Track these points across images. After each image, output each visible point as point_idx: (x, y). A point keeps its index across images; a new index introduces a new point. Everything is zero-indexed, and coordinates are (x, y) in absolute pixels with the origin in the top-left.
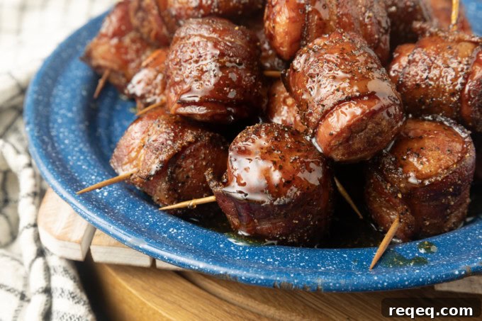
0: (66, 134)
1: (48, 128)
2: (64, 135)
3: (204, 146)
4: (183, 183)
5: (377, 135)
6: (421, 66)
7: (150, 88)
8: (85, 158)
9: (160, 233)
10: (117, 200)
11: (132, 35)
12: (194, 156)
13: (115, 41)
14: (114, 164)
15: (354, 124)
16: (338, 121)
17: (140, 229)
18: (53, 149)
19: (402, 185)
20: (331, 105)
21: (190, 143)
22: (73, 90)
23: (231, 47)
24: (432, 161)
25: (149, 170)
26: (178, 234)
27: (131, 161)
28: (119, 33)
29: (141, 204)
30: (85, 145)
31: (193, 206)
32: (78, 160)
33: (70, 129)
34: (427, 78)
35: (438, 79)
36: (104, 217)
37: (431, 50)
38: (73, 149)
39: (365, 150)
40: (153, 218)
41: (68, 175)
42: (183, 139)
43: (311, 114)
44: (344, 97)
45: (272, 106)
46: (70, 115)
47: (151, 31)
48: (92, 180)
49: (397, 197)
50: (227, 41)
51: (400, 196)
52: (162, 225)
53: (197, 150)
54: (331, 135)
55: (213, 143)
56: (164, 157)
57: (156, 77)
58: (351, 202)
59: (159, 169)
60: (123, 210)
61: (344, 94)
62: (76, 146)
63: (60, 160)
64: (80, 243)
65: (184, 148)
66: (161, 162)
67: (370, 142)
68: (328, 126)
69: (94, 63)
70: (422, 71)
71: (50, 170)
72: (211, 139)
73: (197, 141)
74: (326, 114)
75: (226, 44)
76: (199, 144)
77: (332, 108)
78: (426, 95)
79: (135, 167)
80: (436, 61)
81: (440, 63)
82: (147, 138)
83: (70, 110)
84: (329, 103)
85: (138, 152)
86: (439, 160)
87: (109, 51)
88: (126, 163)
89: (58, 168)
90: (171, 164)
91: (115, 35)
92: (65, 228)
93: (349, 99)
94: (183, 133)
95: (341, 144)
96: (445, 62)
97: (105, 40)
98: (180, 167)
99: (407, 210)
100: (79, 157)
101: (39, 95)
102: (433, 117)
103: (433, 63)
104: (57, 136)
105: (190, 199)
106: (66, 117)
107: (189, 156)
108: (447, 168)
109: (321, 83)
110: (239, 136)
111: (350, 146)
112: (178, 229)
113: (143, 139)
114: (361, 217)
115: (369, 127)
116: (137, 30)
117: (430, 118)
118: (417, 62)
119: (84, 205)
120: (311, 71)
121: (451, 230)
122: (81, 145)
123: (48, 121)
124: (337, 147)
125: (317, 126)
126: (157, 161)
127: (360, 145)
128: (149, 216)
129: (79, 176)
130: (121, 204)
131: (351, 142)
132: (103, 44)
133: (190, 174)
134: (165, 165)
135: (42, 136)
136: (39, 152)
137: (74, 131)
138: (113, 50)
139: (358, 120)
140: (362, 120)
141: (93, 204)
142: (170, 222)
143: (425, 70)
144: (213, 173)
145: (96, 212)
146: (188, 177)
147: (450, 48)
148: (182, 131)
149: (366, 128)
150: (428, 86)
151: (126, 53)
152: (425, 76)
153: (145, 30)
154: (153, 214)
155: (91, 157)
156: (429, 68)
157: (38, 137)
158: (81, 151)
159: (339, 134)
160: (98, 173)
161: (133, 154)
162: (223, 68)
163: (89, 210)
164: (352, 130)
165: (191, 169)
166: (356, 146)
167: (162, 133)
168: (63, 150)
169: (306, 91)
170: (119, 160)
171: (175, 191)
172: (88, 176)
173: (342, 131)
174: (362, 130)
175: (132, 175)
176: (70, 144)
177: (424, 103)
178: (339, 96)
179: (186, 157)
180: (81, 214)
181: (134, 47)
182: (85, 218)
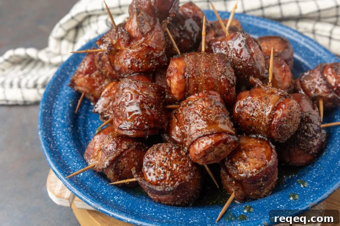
0: (61, 135)
1: (51, 131)
2: (60, 136)
3: (133, 151)
4: (122, 171)
5: (220, 153)
6: (250, 109)
7: (106, 109)
8: (71, 151)
9: (109, 199)
10: (87, 179)
11: (97, 72)
12: (127, 156)
13: (87, 76)
14: (86, 157)
15: (207, 149)
16: (199, 147)
17: (98, 197)
18: (53, 146)
19: (235, 177)
20: (196, 138)
21: (125, 150)
22: (65, 104)
23: (147, 98)
24: (251, 165)
25: (103, 165)
26: (119, 200)
27: (94, 157)
28: (89, 72)
29: (99, 181)
30: (71, 142)
31: (127, 183)
32: (67, 152)
33: (63, 131)
34: (253, 116)
35: (258, 117)
36: (80, 191)
37: (256, 99)
38: (64, 145)
39: (214, 160)
40: (106, 190)
41: (61, 163)
42: (121, 148)
43: (186, 141)
44: (202, 135)
45: (171, 125)
46: (63, 121)
47: (107, 72)
48: (74, 165)
49: (232, 183)
50: (145, 94)
51: (234, 182)
52: (110, 194)
53: (129, 153)
54: (195, 154)
55: (138, 148)
56: (111, 158)
57: (109, 103)
58: (213, 178)
59: (108, 164)
60: (90, 185)
61: (202, 133)
62: (66, 143)
63: (57, 153)
64: (69, 200)
65: (122, 153)
66: (109, 161)
67: (216, 157)
68: (195, 149)
69: (76, 88)
70: (250, 112)
71: (52, 160)
72: (137, 146)
73: (129, 148)
74: (193, 143)
75: (143, 96)
76: (130, 150)
77: (196, 140)
78: (252, 125)
79: (97, 160)
80: (257, 106)
81: (259, 107)
82: (103, 145)
83: (63, 118)
84: (195, 137)
85: (98, 153)
86: (255, 164)
87: (84, 82)
88: (92, 158)
89: (56, 159)
90: (115, 162)
91: (86, 73)
92: (61, 190)
93: (204, 136)
94: (122, 144)
95: (201, 158)
96: (262, 107)
97: (81, 75)
98: (120, 162)
99: (239, 189)
100: (67, 150)
101: (46, 109)
102: (256, 136)
103: (256, 107)
104: (56, 136)
105: (126, 179)
106: (61, 123)
107: (125, 157)
108: (259, 169)
109: (191, 125)
110: (149, 151)
111: (206, 159)
112: (118, 197)
113: (100, 146)
114: (218, 187)
115: (216, 150)
116: (99, 70)
117: (255, 136)
118: (248, 106)
119: (70, 183)
120: (187, 118)
121: (265, 196)
122: (69, 142)
123: (51, 127)
124: (199, 159)
125: (189, 148)
126: (107, 160)
127: (211, 159)
128: (104, 189)
129: (68, 162)
130: (89, 181)
131: (206, 157)
132: (80, 78)
133: (125, 166)
134: (112, 162)
135: (47, 137)
136: (46, 149)
137: (65, 132)
138: (86, 81)
139: (209, 148)
140: (211, 147)
141: (74, 183)
142: (115, 192)
143: (251, 111)
144: (136, 170)
145: (76, 188)
146: (124, 167)
147: (266, 99)
148: (121, 142)
149: (214, 150)
150: (253, 120)
151: (94, 83)
152: (251, 114)
153: (104, 71)
154: (106, 187)
155: (74, 150)
156: (254, 110)
157: (45, 139)
158: (68, 146)
159: (199, 155)
160: (78, 161)
161: (96, 154)
162: (143, 109)
163: (72, 186)
164: (206, 152)
165: (126, 164)
166: (209, 159)
167: (110, 143)
168: (59, 145)
169: (184, 128)
170: (89, 156)
171: (118, 174)
172: (72, 163)
173: (201, 153)
174: (212, 152)
175: (95, 166)
176: (63, 142)
177: (251, 128)
178: (199, 134)
179: (123, 158)
180: (68, 188)
181: (98, 80)
182: (70, 190)
